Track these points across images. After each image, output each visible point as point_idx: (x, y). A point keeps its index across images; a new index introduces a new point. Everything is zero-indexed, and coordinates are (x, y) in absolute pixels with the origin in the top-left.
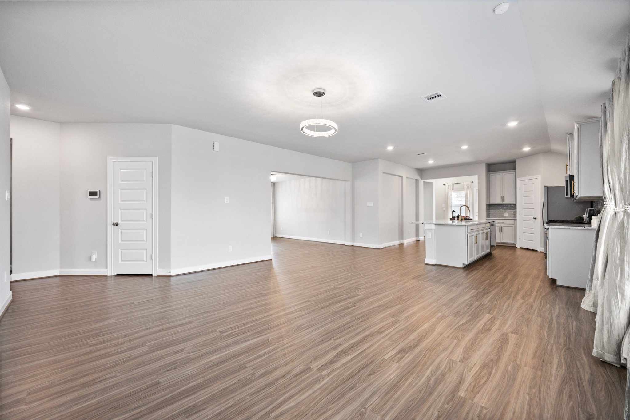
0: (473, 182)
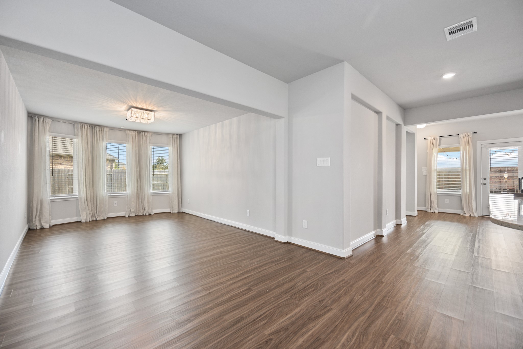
0: (476, 133)
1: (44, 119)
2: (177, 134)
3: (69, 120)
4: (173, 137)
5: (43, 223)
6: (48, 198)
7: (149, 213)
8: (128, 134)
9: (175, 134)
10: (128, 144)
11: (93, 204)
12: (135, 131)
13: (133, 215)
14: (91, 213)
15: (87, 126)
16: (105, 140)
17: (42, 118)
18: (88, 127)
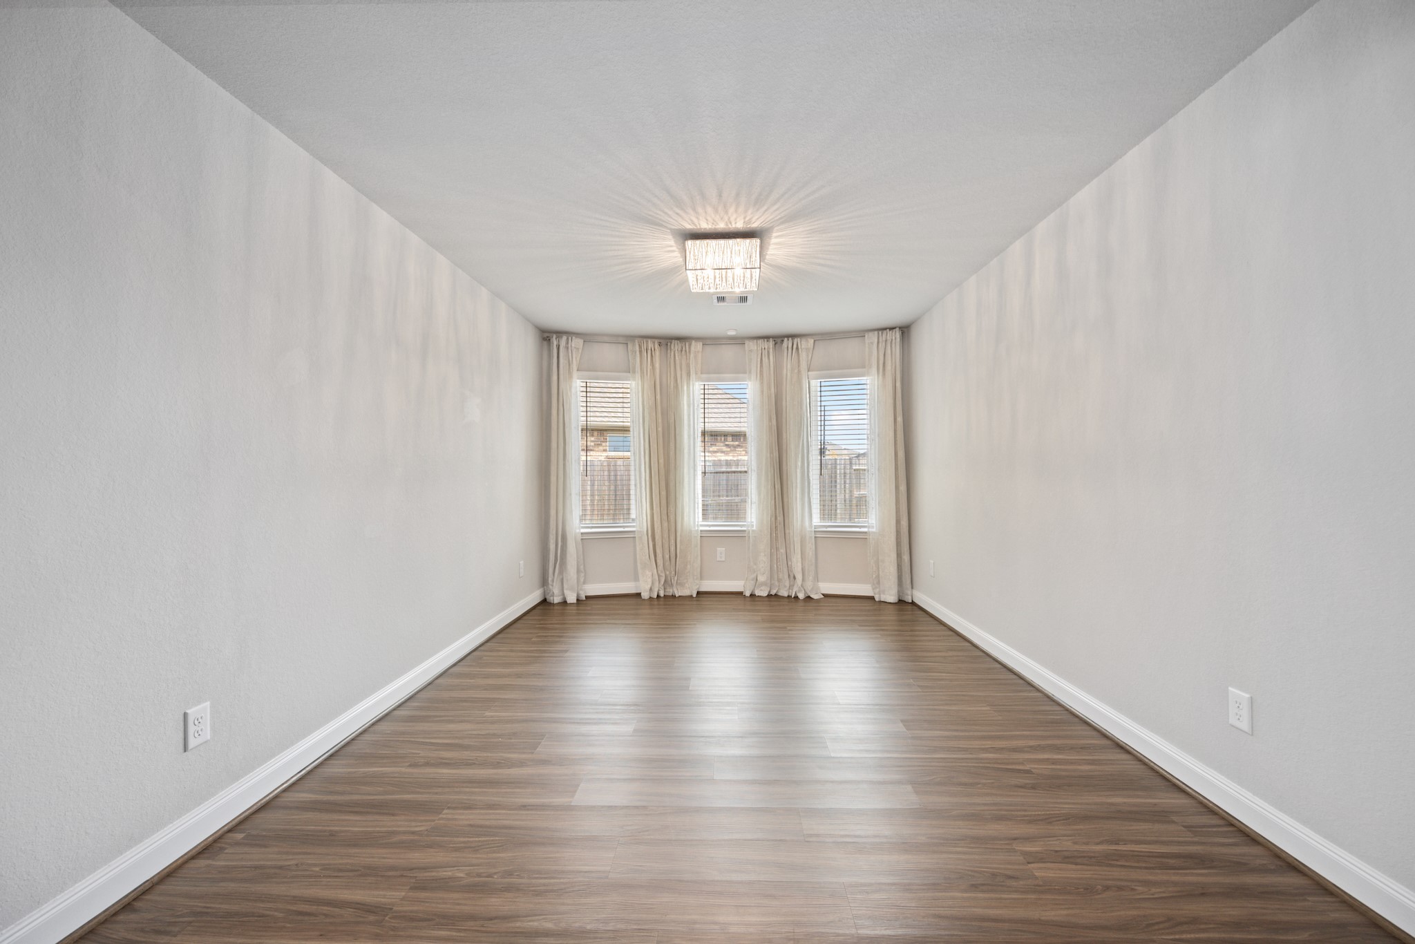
1: (568, 339)
2: (892, 329)
3: (618, 336)
4: (881, 338)
5: (567, 589)
6: (578, 531)
7: (805, 593)
8: (751, 351)
9: (885, 329)
10: (750, 380)
11: (667, 551)
12: (767, 338)
13: (762, 592)
14: (662, 576)
15: (654, 343)
16: (693, 375)
17: (564, 338)
18: (657, 346)
